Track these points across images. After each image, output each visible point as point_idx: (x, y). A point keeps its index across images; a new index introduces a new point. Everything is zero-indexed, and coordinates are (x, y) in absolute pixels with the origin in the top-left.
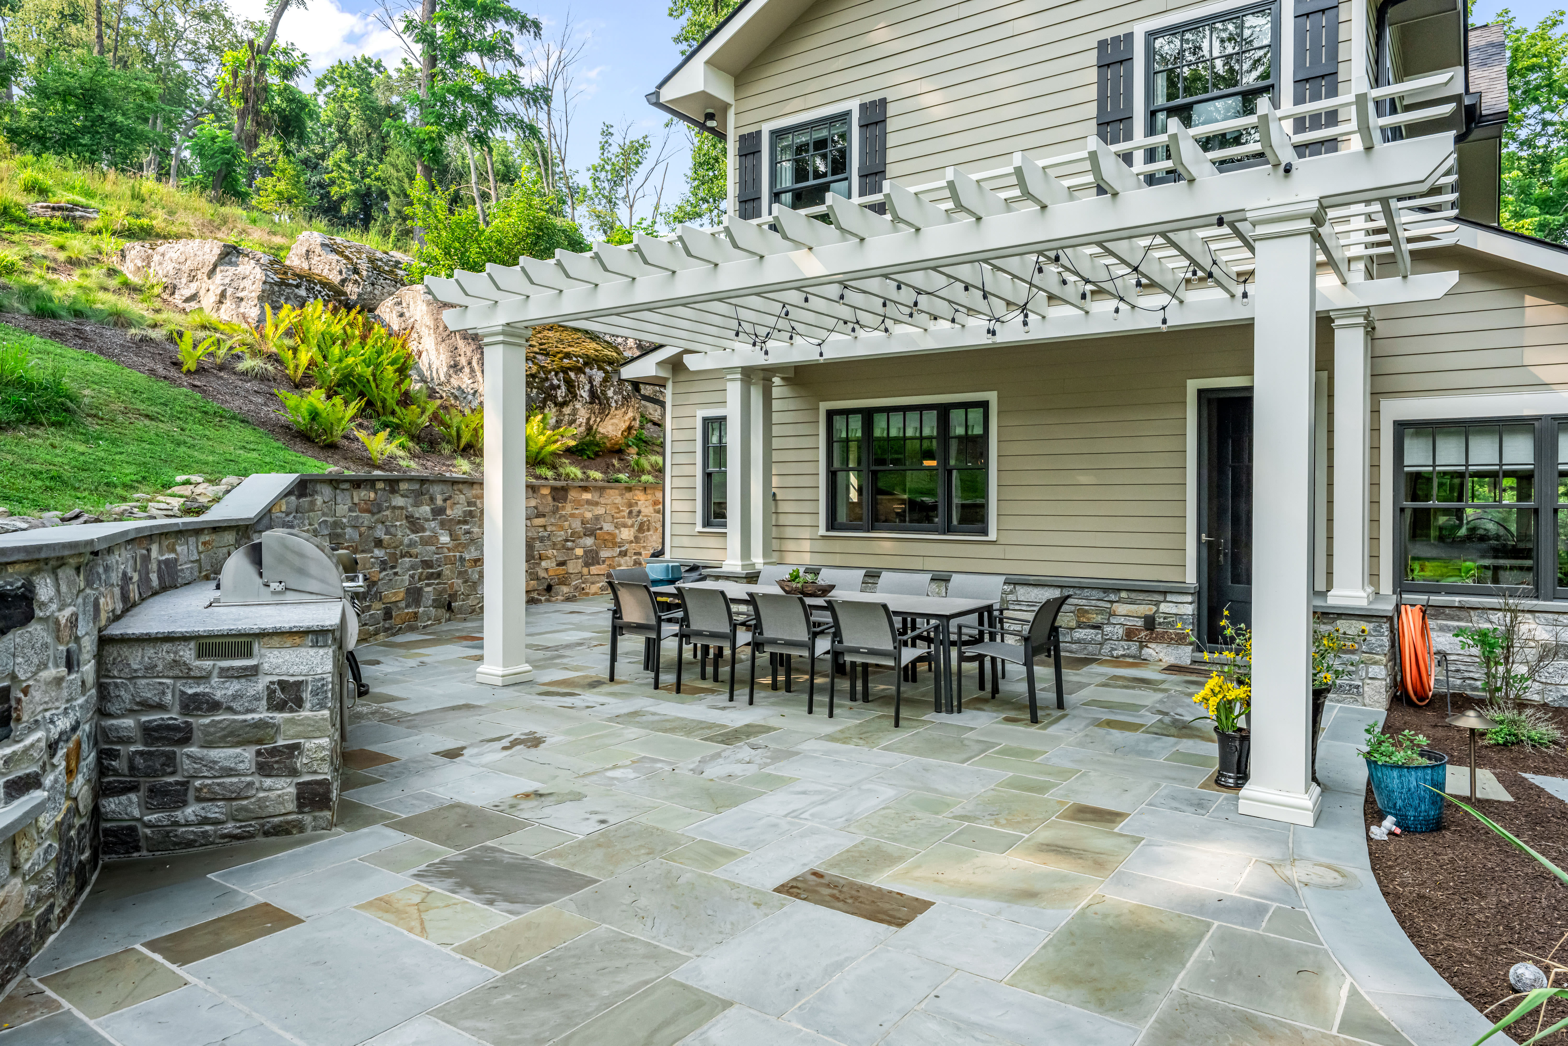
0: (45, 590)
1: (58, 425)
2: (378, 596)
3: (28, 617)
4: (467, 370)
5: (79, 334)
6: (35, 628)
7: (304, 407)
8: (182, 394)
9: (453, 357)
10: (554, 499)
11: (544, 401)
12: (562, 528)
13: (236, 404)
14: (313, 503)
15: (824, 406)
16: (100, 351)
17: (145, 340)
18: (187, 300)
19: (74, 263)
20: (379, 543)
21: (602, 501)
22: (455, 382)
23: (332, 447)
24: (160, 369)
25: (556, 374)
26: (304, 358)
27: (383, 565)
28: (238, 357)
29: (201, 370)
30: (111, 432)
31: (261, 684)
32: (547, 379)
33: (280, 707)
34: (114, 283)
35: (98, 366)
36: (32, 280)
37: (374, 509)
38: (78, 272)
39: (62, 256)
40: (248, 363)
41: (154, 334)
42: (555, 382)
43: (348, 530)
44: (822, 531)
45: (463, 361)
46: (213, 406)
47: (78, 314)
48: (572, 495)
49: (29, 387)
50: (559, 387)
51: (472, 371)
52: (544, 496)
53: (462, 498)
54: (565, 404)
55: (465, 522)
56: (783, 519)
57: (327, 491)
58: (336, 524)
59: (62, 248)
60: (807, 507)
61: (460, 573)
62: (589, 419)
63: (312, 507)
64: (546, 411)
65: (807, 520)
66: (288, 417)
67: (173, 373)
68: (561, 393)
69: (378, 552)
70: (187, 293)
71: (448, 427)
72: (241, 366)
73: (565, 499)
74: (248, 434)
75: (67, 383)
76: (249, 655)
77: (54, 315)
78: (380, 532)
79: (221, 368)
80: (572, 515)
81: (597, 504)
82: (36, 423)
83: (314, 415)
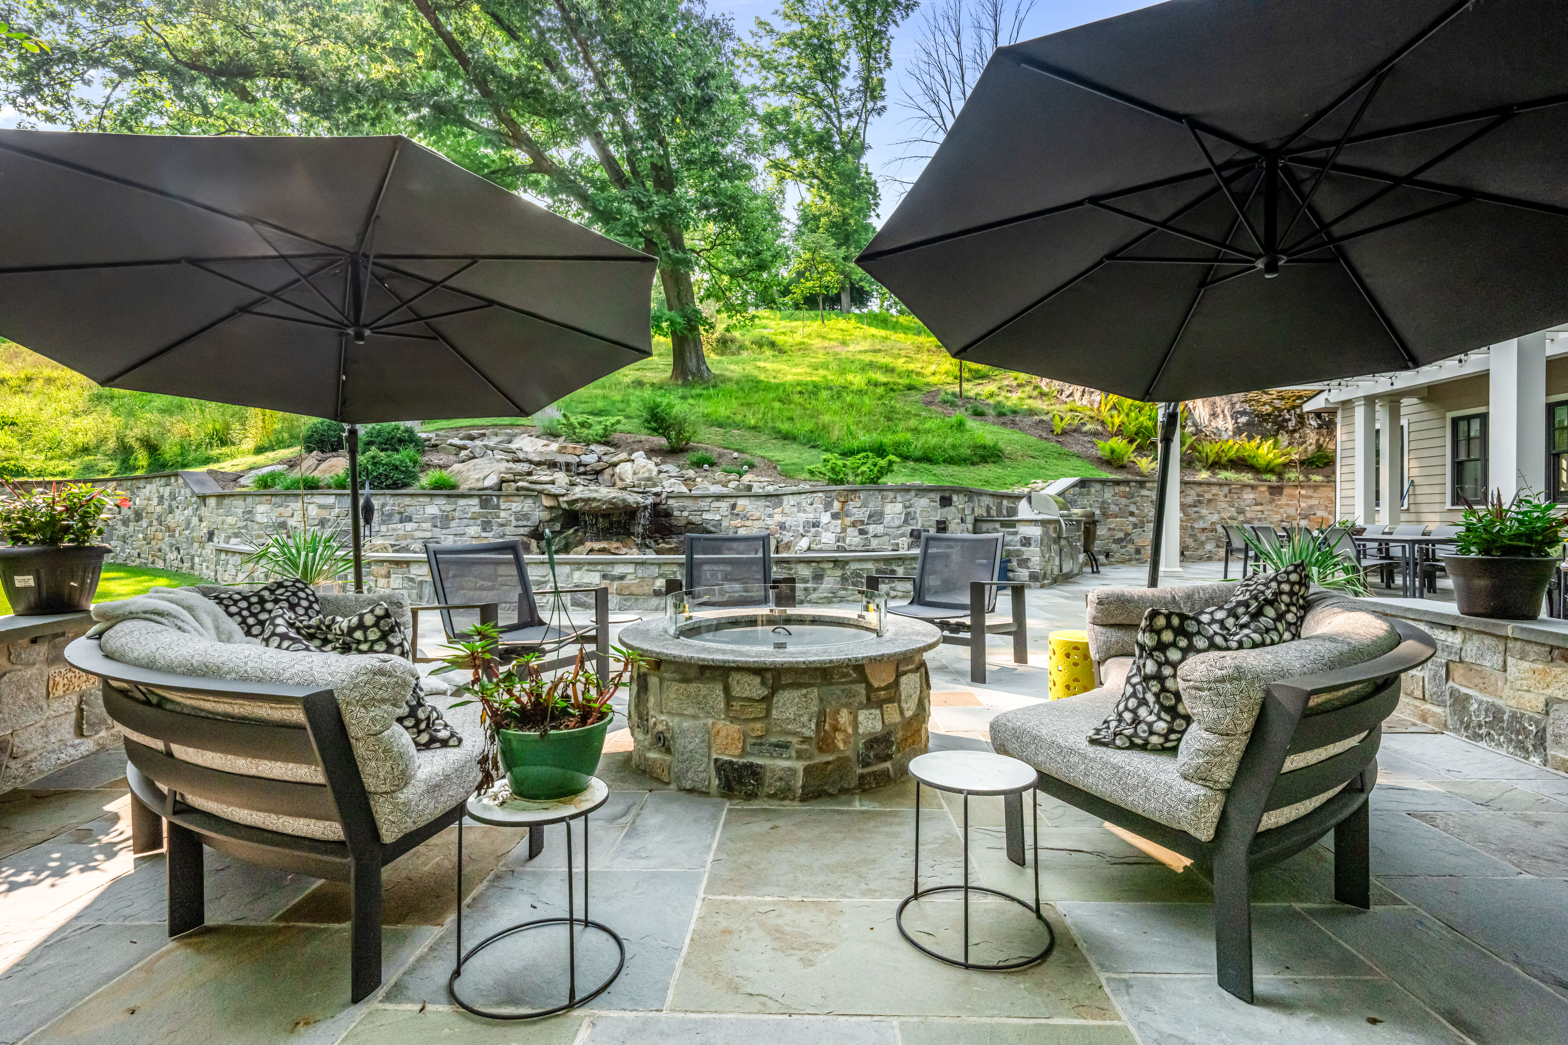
0: (955, 498)
1: (994, 462)
2: (1132, 542)
3: (950, 505)
4: (1221, 416)
5: (1013, 422)
6: (952, 508)
7: (1107, 448)
8: (1052, 446)
9: (1213, 409)
10: (1271, 494)
11: (1277, 431)
12: (1278, 513)
13: (1076, 449)
14: (1089, 491)
15: (1450, 415)
16: (1020, 429)
17: (1041, 421)
18: (1068, 397)
19: (1020, 386)
20: (1132, 514)
21: (1315, 495)
22: (1214, 424)
23: (1123, 467)
24: (1044, 435)
25: (1288, 411)
26: (1117, 421)
27: (1135, 526)
28: (1084, 424)
29: (1064, 433)
30: (1015, 464)
31: (1018, 538)
32: (1280, 416)
33: (1023, 545)
34: (1035, 393)
35: (1017, 436)
36: (1000, 398)
37: (1129, 496)
38: (1021, 390)
39: (1015, 383)
40: (1089, 427)
41: (1045, 418)
42: (1287, 417)
43: (1112, 506)
44: (1448, 506)
45: (1219, 410)
46: (1065, 450)
47: (1015, 412)
48: (1286, 491)
49: (984, 447)
50: (1290, 420)
51: (1225, 416)
52: (1262, 492)
53: (1192, 492)
54: (1294, 431)
55: (1195, 506)
56: (1420, 499)
57: (1098, 487)
58: (1103, 502)
59: (1016, 379)
60: (1437, 489)
61: (1191, 535)
62: (1318, 440)
63: (1089, 494)
64: (1279, 437)
65: (1437, 498)
66: (1100, 453)
67: (1050, 436)
68: (1291, 425)
69: (1131, 519)
70: (1068, 393)
71: (1200, 452)
72: (1085, 429)
73: (1281, 494)
74: (1079, 462)
75: (1001, 445)
76: (1015, 527)
77: (1004, 415)
78: (1133, 508)
79: (1075, 431)
80: (1287, 505)
81: (1311, 497)
82: (986, 462)
83: (1113, 451)
